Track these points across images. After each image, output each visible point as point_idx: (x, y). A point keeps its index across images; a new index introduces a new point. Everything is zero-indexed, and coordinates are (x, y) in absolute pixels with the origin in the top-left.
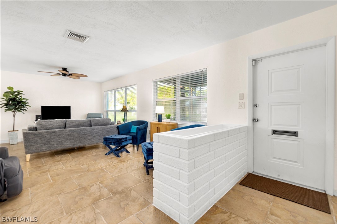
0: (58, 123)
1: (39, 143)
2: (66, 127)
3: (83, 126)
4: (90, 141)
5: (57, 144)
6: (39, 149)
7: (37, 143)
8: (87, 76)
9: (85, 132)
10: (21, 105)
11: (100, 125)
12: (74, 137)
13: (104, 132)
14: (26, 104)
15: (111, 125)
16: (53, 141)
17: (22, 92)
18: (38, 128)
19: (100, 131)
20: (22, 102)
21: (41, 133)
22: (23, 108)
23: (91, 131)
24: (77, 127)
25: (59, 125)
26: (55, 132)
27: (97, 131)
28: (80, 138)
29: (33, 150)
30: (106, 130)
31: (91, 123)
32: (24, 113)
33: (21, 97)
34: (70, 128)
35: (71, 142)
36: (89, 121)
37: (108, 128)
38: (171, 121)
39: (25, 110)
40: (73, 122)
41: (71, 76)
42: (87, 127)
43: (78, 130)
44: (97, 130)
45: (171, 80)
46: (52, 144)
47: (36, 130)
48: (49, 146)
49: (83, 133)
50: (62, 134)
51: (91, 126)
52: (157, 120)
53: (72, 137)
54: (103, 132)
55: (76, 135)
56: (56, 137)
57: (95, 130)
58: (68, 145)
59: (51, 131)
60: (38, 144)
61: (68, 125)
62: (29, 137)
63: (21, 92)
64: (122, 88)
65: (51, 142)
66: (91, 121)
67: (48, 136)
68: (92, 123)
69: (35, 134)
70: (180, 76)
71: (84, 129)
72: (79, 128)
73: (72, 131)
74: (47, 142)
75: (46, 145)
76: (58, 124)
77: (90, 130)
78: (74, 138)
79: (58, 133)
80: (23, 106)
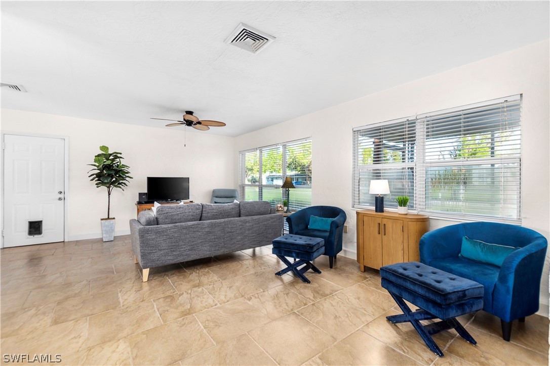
0: (190, 210)
1: (162, 248)
2: (203, 218)
3: (228, 216)
4: (239, 244)
5: (190, 250)
6: (163, 258)
7: (159, 248)
8: (225, 125)
9: (232, 227)
10: (120, 176)
11: (254, 214)
12: (215, 237)
13: (260, 228)
14: (127, 175)
15: (270, 214)
16: (184, 245)
17: (121, 154)
18: (160, 220)
19: (255, 226)
20: (121, 170)
21: (167, 229)
22: (121, 181)
23: (241, 225)
24: (220, 219)
25: (193, 214)
26: (186, 228)
27: (250, 226)
28: (224, 239)
29: (154, 261)
30: (264, 223)
31: (240, 210)
32: (123, 190)
33: (119, 163)
34: (209, 219)
35: (211, 246)
36: (237, 207)
37: (267, 220)
38: (409, 211)
39: (125, 184)
40: (213, 209)
41: (198, 126)
42: (234, 217)
43: (221, 223)
44: (250, 224)
45: (403, 125)
46: (182, 250)
47: (157, 224)
48: (178, 253)
49: (229, 230)
50: (198, 231)
51: (240, 216)
52: (374, 208)
53: (213, 237)
54: (259, 226)
55: (219, 232)
56: (188, 236)
57: (248, 224)
58: (205, 251)
59: (181, 226)
60: (161, 250)
61: (206, 215)
62: (148, 238)
63: (119, 155)
64: (276, 145)
65: (181, 246)
66: (241, 207)
67: (176, 235)
68: (242, 211)
69: (157, 232)
70: (431, 117)
71: (230, 221)
72: (223, 220)
73: (212, 226)
74: (174, 246)
75: (173, 251)
76: (190, 212)
77: (240, 223)
78: (215, 239)
79: (191, 229)
80: (123, 177)
